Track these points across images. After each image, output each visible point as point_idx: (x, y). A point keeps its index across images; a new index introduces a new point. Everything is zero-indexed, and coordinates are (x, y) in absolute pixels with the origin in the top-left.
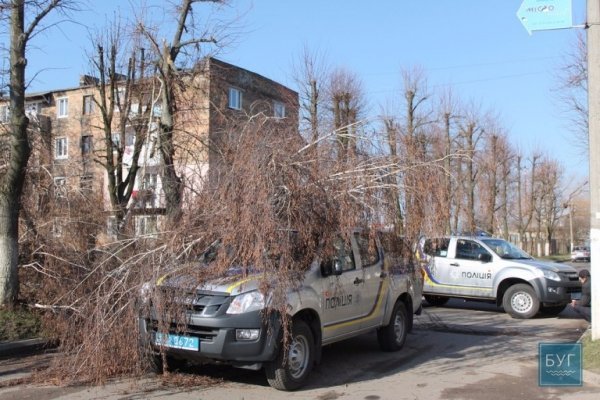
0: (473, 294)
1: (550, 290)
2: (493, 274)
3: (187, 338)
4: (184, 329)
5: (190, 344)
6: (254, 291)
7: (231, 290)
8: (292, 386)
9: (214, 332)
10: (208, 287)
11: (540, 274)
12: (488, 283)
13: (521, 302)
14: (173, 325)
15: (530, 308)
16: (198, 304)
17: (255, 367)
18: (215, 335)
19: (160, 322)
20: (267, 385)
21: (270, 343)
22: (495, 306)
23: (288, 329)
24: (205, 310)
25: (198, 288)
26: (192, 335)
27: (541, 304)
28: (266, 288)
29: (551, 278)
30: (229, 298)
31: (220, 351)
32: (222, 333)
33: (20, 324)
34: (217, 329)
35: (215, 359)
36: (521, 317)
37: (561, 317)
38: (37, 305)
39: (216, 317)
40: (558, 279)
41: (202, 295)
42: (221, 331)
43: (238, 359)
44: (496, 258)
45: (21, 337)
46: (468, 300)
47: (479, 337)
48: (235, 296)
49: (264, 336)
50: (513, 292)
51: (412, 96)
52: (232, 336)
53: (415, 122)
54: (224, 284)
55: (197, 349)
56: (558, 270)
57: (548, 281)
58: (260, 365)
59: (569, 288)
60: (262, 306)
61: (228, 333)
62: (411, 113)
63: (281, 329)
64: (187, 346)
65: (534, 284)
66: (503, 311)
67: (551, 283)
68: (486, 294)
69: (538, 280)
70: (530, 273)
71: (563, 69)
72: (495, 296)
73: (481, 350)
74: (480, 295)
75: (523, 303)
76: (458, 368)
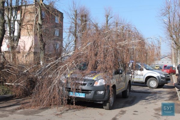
0: (137, 81)
1: (162, 80)
2: (144, 75)
3: (81, 94)
4: (80, 91)
5: (82, 95)
6: (101, 79)
7: (94, 78)
8: (111, 108)
9: (89, 92)
10: (86, 78)
11: (159, 75)
12: (142, 77)
13: (153, 83)
14: (77, 89)
15: (155, 85)
16: (84, 83)
17: (101, 102)
18: (91, 93)
19: (72, 89)
20: (103, 108)
21: (107, 95)
22: (144, 85)
23: (112, 91)
24: (87, 85)
25: (83, 78)
26: (83, 93)
27: (159, 84)
28: (104, 78)
29: (162, 76)
30: (94, 81)
31: (92, 98)
32: (93, 92)
33: (3, 90)
34: (91, 91)
35: (89, 100)
36: (152, 88)
37: (164, 88)
38: (6, 83)
39: (91, 87)
40: (164, 76)
41: (85, 80)
42: (92, 91)
43: (97, 100)
44: (145, 70)
45: (5, 94)
46: (135, 82)
47: (147, 94)
48: (96, 81)
49: (105, 93)
50: (150, 80)
51: (108, 16)
52: (95, 93)
53: (108, 25)
54: (91, 76)
55: (84, 97)
56: (164, 74)
57: (161, 77)
58: (103, 102)
59: (167, 79)
60: (104, 84)
61: (95, 92)
62: (107, 22)
63: (110, 90)
64: (81, 96)
65: (157, 78)
66: (147, 86)
67: (162, 78)
68: (141, 81)
69: (158, 77)
70: (156, 74)
71: (161, 10)
72: (144, 81)
73: (151, 98)
74: (139, 81)
75: (153, 84)
76: (150, 103)
